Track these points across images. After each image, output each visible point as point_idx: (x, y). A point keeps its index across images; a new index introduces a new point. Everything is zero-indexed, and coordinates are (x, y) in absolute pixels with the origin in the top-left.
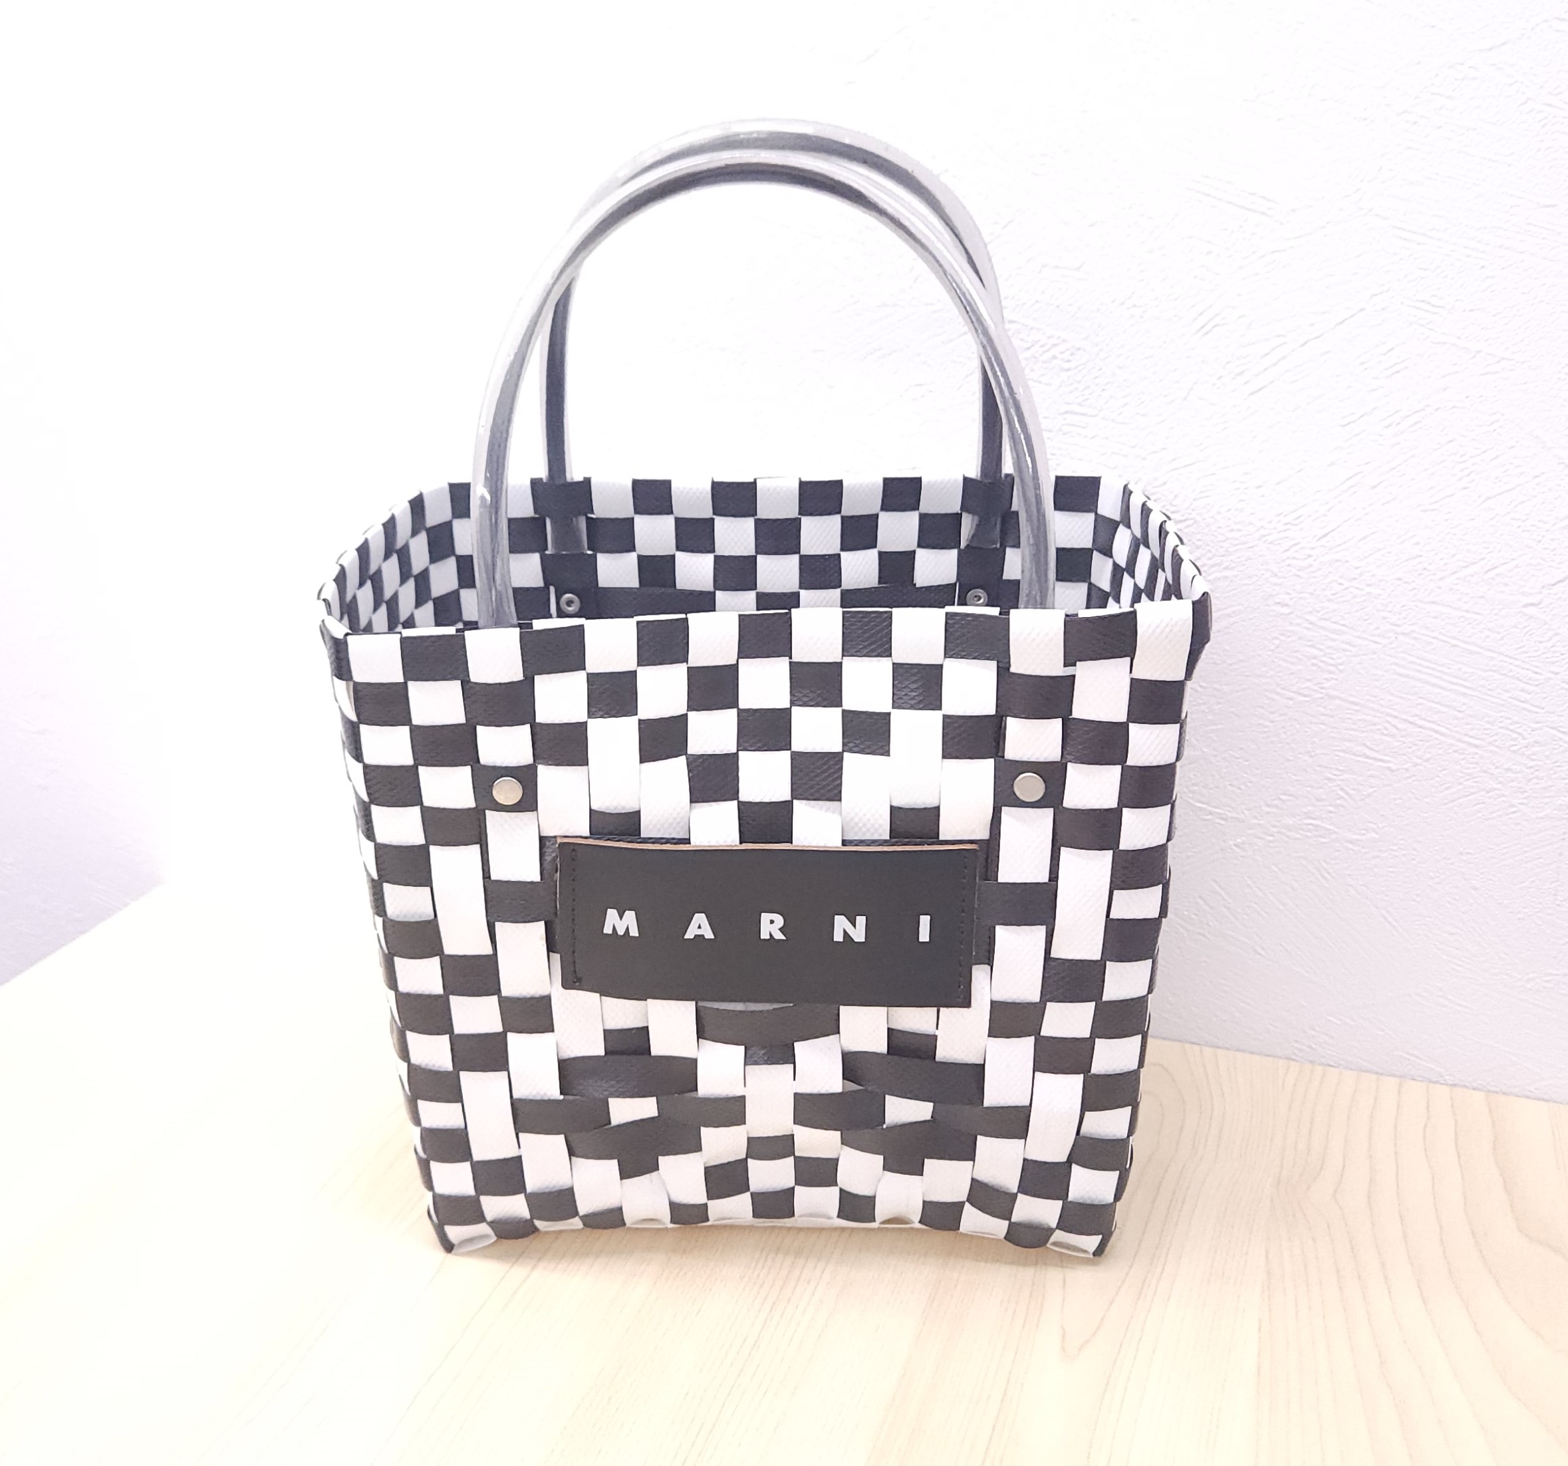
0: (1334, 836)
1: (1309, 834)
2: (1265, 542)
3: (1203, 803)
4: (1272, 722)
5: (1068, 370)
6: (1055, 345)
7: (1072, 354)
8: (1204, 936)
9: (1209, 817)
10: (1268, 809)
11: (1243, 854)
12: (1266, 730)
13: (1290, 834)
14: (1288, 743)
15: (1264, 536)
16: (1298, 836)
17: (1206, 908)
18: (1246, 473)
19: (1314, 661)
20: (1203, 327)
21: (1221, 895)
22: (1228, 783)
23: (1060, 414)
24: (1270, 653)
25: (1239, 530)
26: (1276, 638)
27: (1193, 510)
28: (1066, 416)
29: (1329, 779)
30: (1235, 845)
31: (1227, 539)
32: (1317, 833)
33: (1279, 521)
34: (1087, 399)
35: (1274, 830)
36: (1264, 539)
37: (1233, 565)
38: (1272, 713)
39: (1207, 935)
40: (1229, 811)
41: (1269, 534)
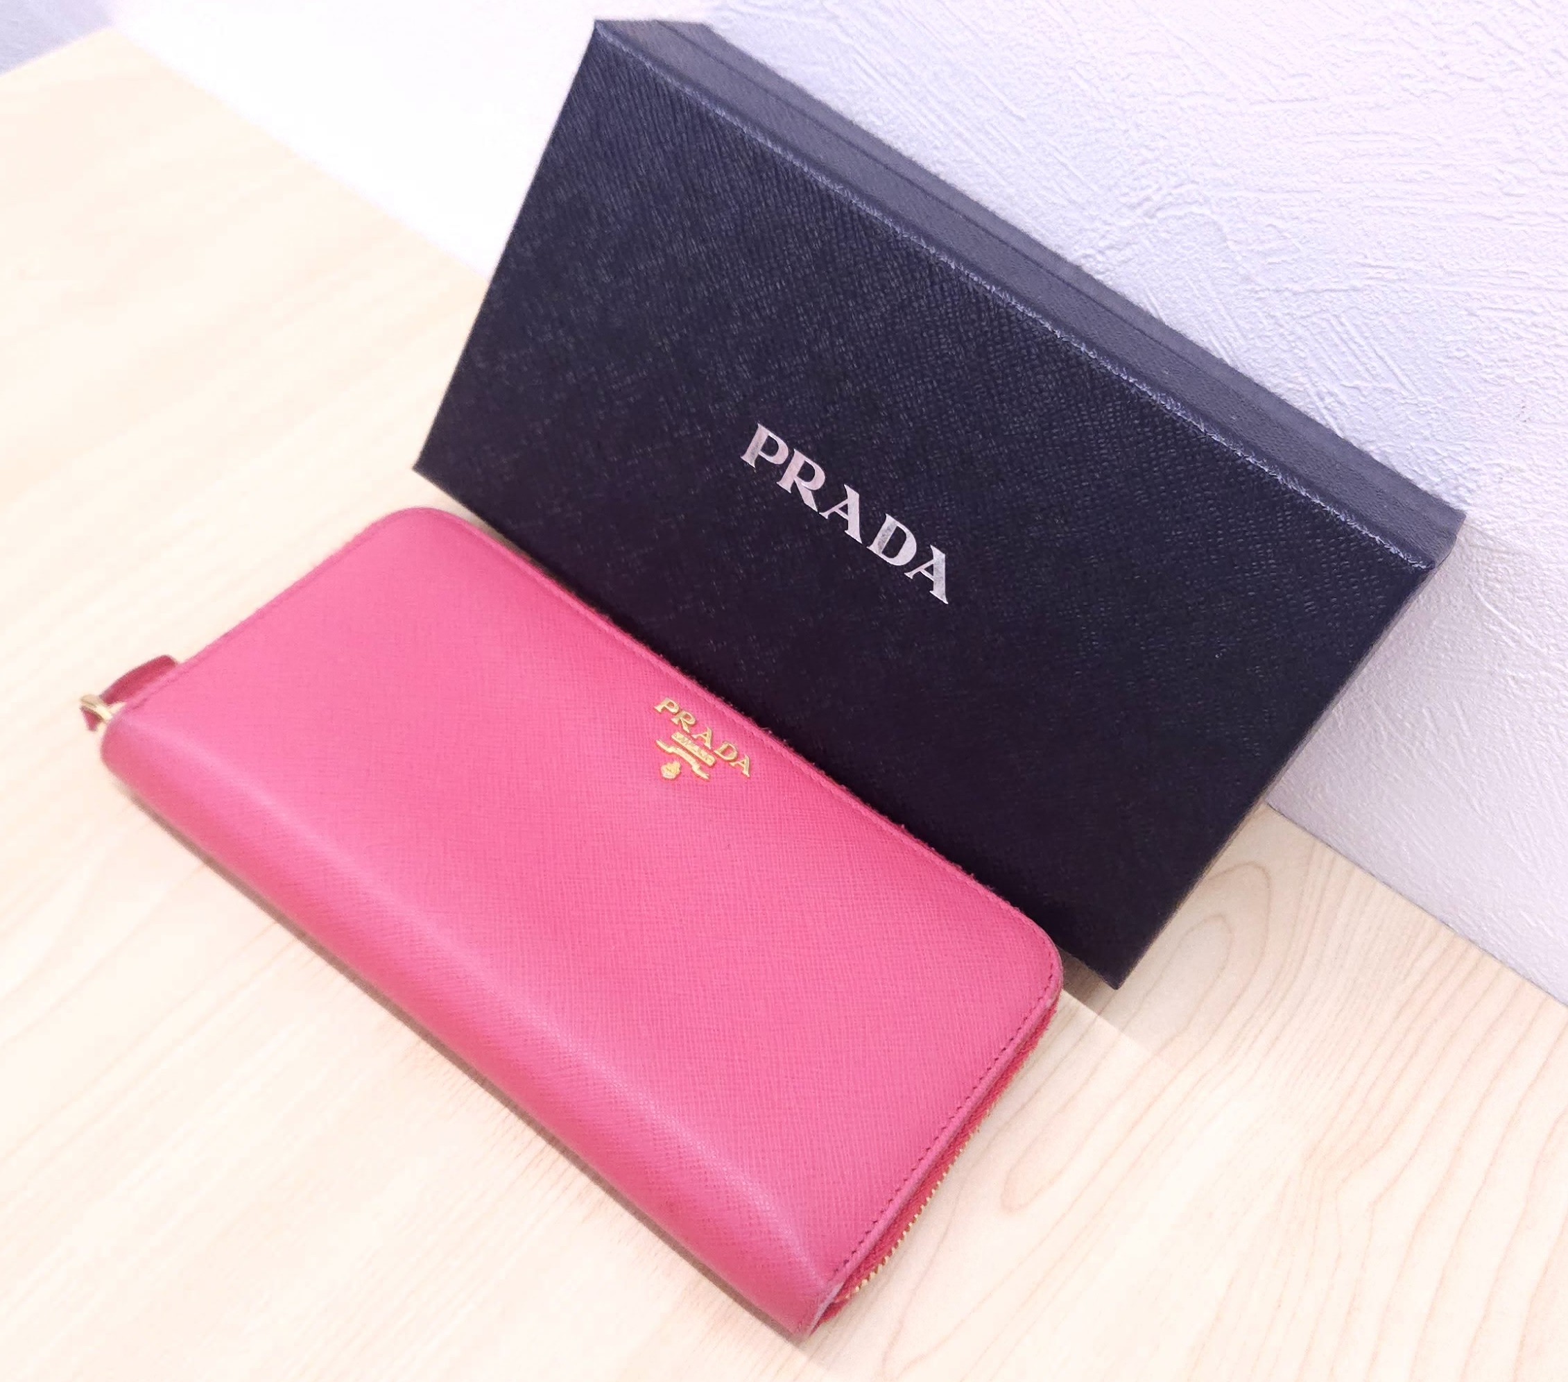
3: (1496, 607)
8: (1409, 751)
9: (1495, 629)
11: (1517, 692)
17: (1431, 725)
21: (1458, 720)
22: (1548, 602)
30: (1513, 678)
39: (1414, 751)
40: (1529, 636)
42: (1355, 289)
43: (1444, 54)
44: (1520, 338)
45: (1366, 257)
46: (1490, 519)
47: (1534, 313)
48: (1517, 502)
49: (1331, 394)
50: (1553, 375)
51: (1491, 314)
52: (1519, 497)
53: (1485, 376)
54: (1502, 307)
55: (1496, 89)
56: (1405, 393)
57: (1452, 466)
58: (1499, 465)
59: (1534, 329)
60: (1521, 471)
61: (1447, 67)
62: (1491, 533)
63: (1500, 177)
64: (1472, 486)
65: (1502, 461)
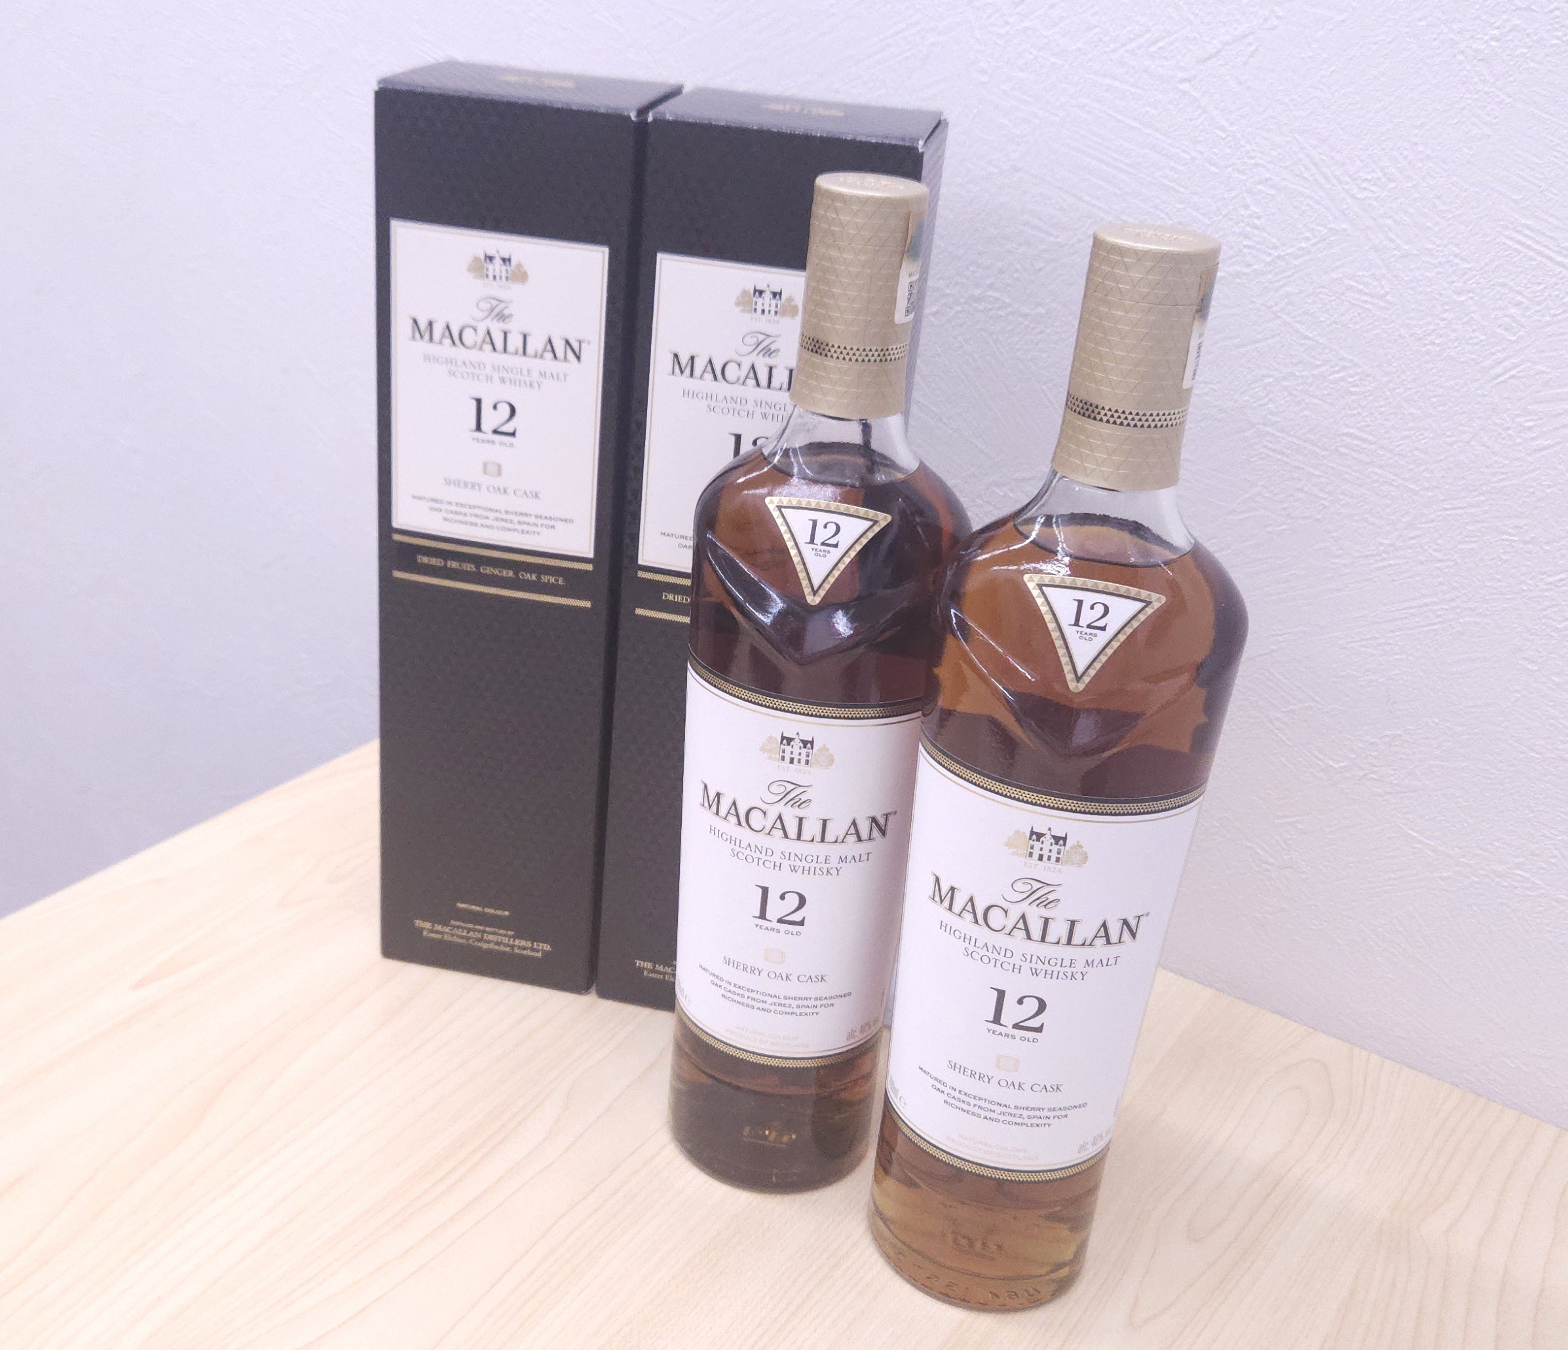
0: (1542, 891)
1: (1516, 884)
2: (1524, 597)
3: (1417, 832)
4: (1500, 770)
5: (1353, 394)
6: (1344, 368)
7: (1361, 379)
9: (1418, 846)
10: (1480, 852)
11: (1446, 887)
12: (1492, 776)
13: (1497, 880)
14: (1511, 794)
15: (1524, 591)
16: (1506, 884)
18: (1517, 527)
19: (1552, 721)
20: (1499, 376)
22: (1443, 818)
23: (1339, 435)
24: (1509, 704)
25: (1499, 580)
26: (1518, 692)
27: (1456, 552)
28: (1344, 438)
29: (1547, 837)
30: (1442, 879)
31: (1486, 586)
32: (1524, 885)
33: (1542, 579)
34: (1368, 426)
35: (1481, 872)
36: (1524, 594)
37: (1488, 613)
38: (1501, 762)
40: (1440, 845)
41: (1530, 590)
42: (1274, 651)
43: (1285, 509)
44: (1374, 655)
45: (1274, 631)
46: (1392, 772)
47: (1376, 638)
48: (1404, 756)
49: (1277, 719)
50: (1397, 672)
51: (1352, 645)
52: (1404, 753)
53: (1362, 683)
54: (1359, 639)
55: (1318, 520)
56: (1319, 706)
57: (1360, 745)
58: (1387, 736)
59: (1380, 648)
60: (1400, 736)
61: (1288, 516)
62: (1395, 782)
63: (1334, 567)
64: (1374, 754)
65: (1388, 733)
